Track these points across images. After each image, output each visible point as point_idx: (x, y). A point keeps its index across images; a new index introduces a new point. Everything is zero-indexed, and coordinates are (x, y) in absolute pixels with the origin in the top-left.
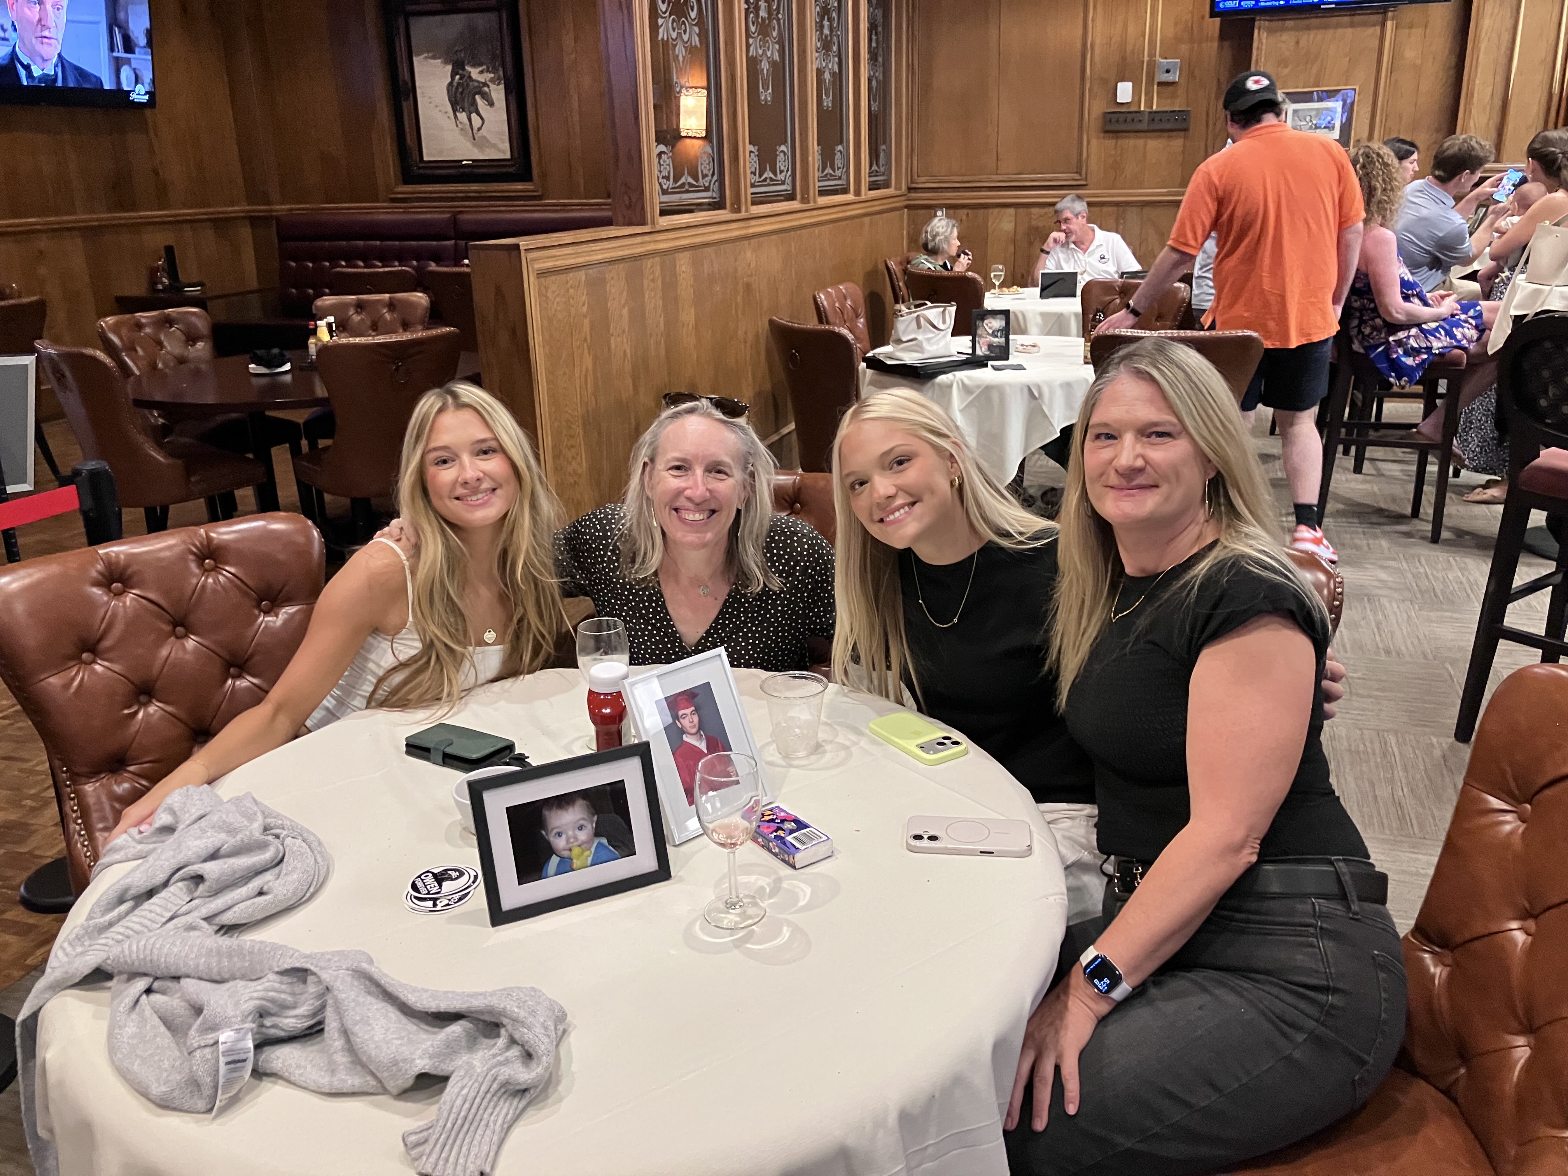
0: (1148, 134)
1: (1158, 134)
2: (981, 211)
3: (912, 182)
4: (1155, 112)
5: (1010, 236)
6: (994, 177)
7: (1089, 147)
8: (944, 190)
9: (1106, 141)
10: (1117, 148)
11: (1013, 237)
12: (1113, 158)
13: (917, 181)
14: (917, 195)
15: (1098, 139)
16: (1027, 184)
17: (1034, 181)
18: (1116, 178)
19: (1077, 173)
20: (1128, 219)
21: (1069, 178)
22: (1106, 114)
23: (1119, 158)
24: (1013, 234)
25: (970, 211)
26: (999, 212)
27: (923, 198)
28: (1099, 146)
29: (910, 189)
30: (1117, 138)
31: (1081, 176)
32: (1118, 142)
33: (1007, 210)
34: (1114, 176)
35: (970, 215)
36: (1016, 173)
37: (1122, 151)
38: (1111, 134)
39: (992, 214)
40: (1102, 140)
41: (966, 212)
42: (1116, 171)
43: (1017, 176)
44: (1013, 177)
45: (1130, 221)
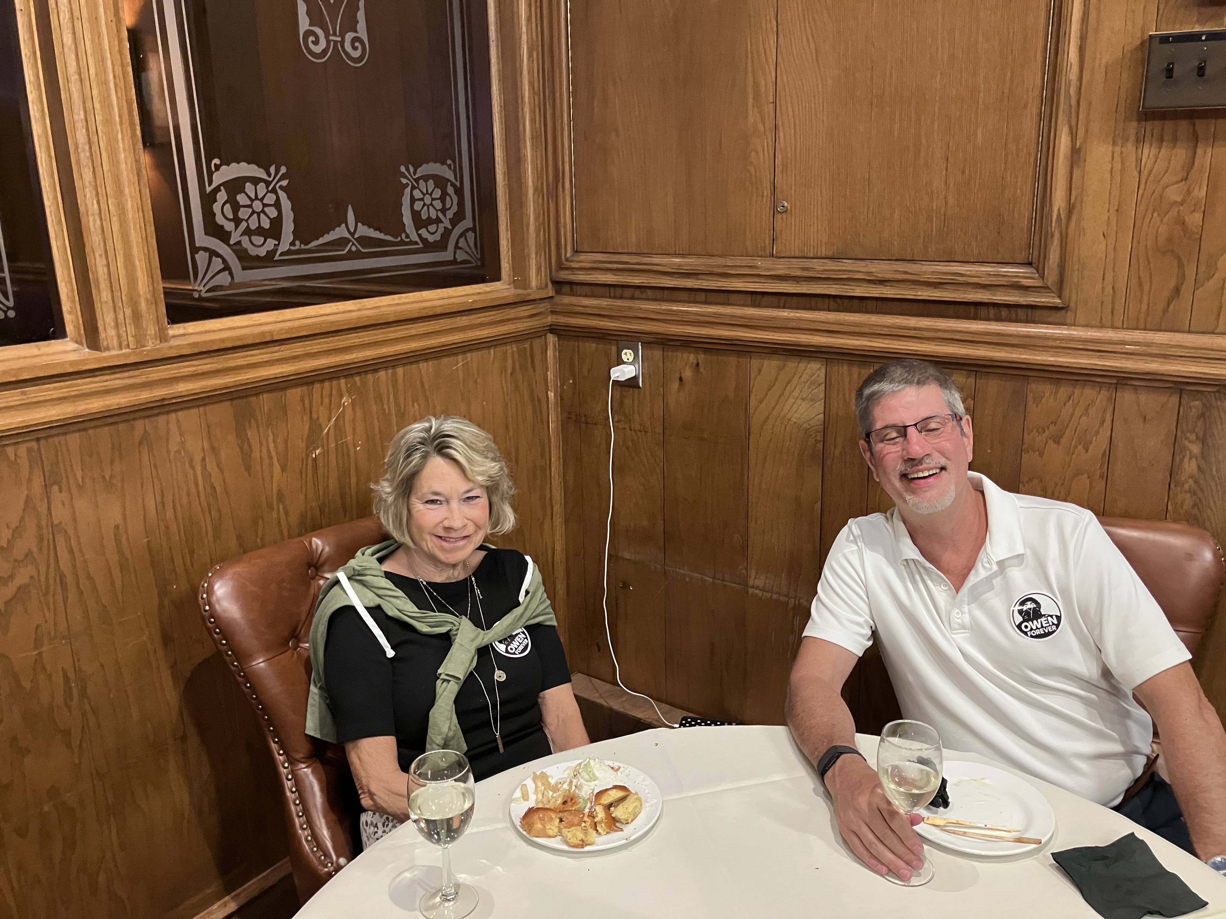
2: (733, 360)
3: (561, 267)
5: (811, 441)
6: (763, 265)
7: (1076, 173)
8: (637, 293)
9: (1148, 152)
10: (1193, 175)
11: (820, 446)
12: (1174, 212)
13: (574, 265)
14: (573, 300)
15: (1114, 144)
16: (859, 291)
17: (882, 282)
18: (1177, 291)
19: (1030, 264)
20: (1195, 449)
21: (1003, 281)
22: (1156, 43)
23: (1198, 216)
24: (820, 437)
25: (702, 357)
26: (781, 369)
27: (589, 311)
28: (1118, 166)
29: (558, 284)
30: (1195, 139)
31: (1042, 277)
32: (1199, 151)
33: (802, 365)
34: (1172, 284)
35: (701, 369)
36: (830, 254)
37: (1213, 187)
38: (1169, 125)
39: (760, 371)
40: (1130, 147)
41: (692, 358)
42: (1181, 266)
43: (831, 265)
44: (819, 266)
45: (1204, 455)
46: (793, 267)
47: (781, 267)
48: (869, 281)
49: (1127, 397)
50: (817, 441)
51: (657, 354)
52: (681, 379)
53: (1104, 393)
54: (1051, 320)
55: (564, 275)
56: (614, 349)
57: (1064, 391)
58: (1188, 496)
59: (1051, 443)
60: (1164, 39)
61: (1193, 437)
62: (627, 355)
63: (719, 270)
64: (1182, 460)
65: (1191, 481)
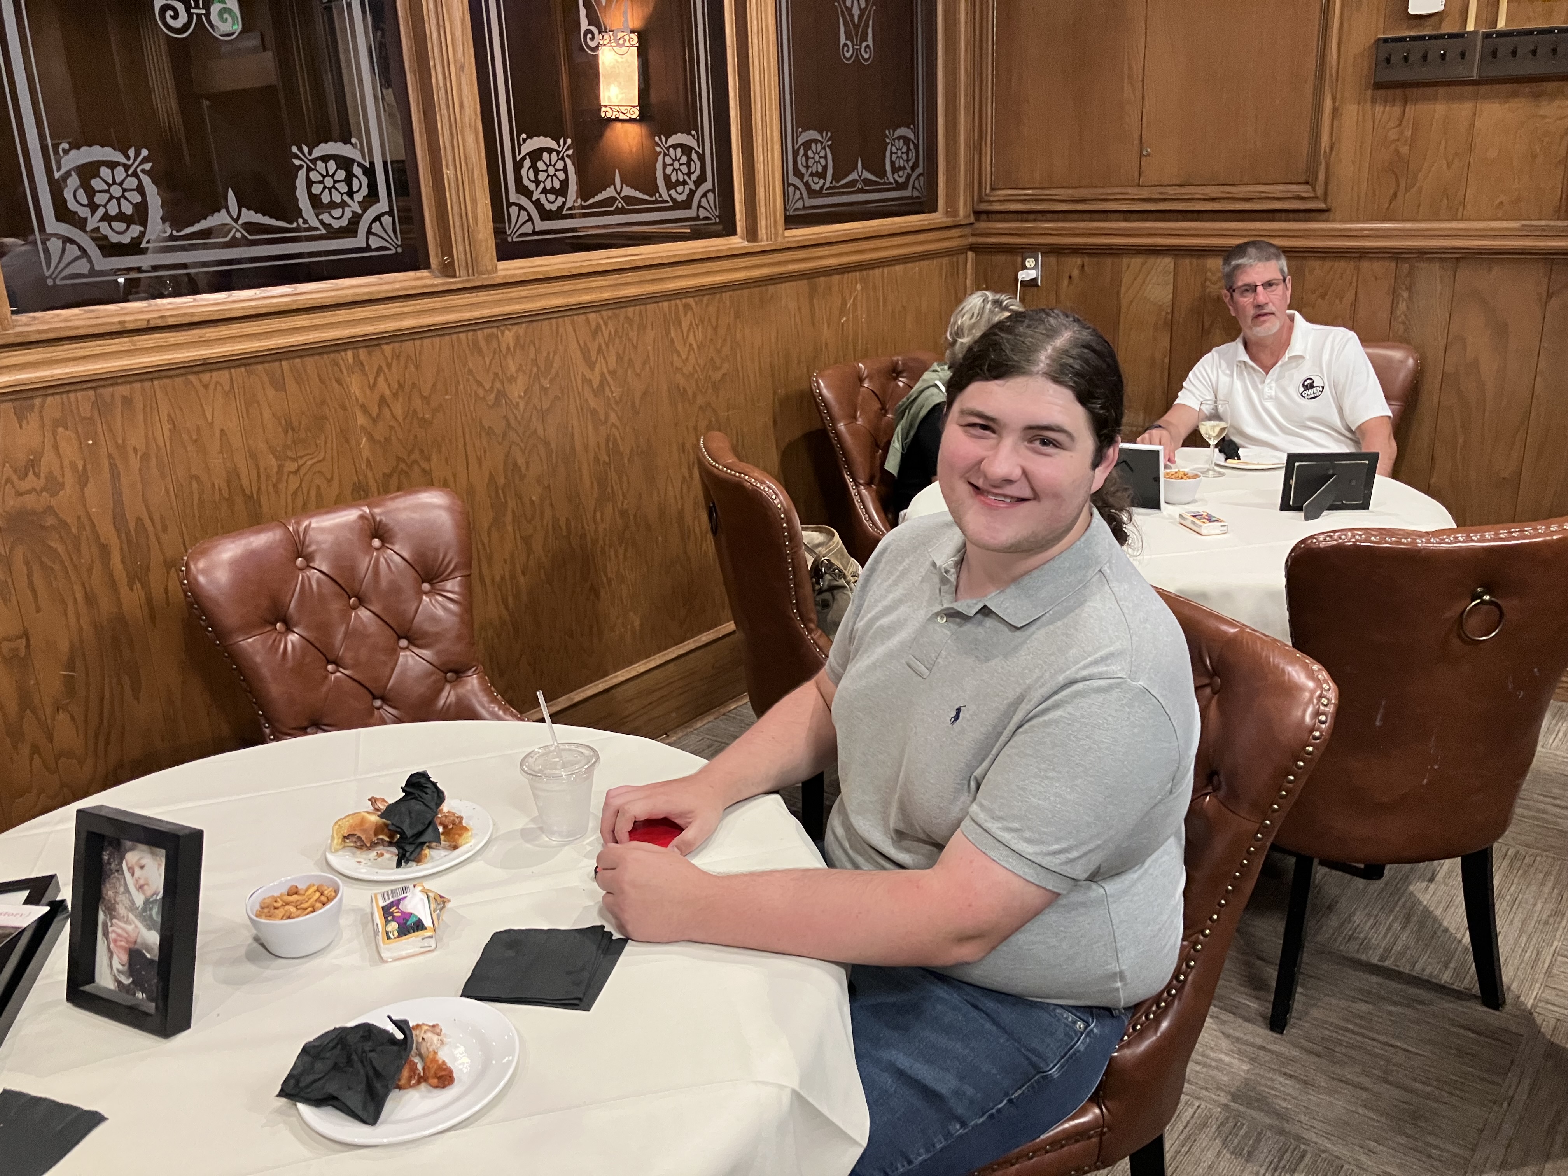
0: (1483, 89)
1: (1509, 87)
2: (1109, 261)
3: (981, 200)
4: (1502, 34)
5: (1164, 313)
6: (1134, 192)
7: (1335, 123)
8: (1039, 216)
9: (1379, 109)
10: (1405, 123)
11: (1170, 316)
12: (1393, 147)
13: (992, 199)
14: (990, 225)
15: (1359, 104)
16: (1198, 206)
17: (1213, 199)
18: (1395, 195)
19: (1307, 183)
20: (1405, 295)
21: (1290, 195)
22: (1381, 44)
23: (1407, 147)
24: (1169, 310)
25: (1086, 260)
26: (1143, 264)
27: (1001, 231)
28: (1360, 119)
29: (978, 214)
30: (1405, 100)
31: (1314, 190)
32: (1408, 109)
33: (1159, 260)
34: (1392, 191)
35: (1086, 268)
36: (1178, 182)
37: (1415, 130)
38: (1390, 92)
39: (1128, 267)
40: (1368, 106)
41: (1079, 261)
42: (1397, 179)
43: (1178, 190)
44: (1171, 191)
45: (1410, 298)
46: (1154, 193)
47: (1145, 193)
48: (1205, 200)
49: (1365, 265)
50: (1167, 313)
51: (1053, 260)
52: (1070, 277)
53: (1352, 263)
54: (1320, 218)
55: (984, 207)
56: (1019, 259)
57: (1328, 264)
58: (1401, 325)
59: (1319, 300)
60: (1386, 40)
61: (1404, 287)
62: (1030, 262)
63: (1103, 197)
64: (1398, 303)
65: (1403, 316)
